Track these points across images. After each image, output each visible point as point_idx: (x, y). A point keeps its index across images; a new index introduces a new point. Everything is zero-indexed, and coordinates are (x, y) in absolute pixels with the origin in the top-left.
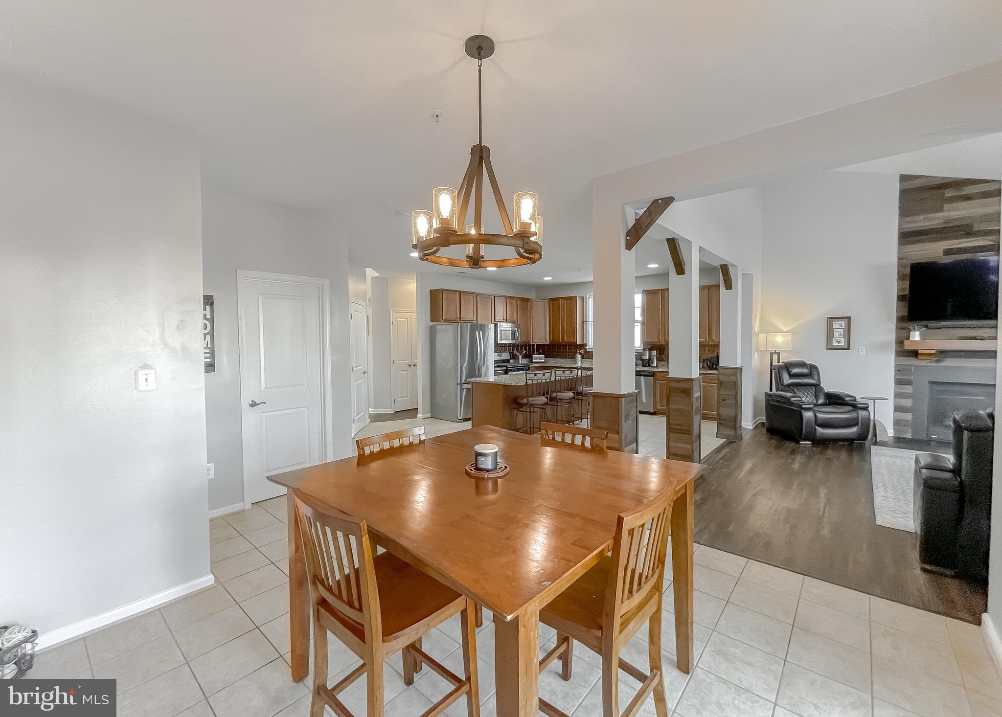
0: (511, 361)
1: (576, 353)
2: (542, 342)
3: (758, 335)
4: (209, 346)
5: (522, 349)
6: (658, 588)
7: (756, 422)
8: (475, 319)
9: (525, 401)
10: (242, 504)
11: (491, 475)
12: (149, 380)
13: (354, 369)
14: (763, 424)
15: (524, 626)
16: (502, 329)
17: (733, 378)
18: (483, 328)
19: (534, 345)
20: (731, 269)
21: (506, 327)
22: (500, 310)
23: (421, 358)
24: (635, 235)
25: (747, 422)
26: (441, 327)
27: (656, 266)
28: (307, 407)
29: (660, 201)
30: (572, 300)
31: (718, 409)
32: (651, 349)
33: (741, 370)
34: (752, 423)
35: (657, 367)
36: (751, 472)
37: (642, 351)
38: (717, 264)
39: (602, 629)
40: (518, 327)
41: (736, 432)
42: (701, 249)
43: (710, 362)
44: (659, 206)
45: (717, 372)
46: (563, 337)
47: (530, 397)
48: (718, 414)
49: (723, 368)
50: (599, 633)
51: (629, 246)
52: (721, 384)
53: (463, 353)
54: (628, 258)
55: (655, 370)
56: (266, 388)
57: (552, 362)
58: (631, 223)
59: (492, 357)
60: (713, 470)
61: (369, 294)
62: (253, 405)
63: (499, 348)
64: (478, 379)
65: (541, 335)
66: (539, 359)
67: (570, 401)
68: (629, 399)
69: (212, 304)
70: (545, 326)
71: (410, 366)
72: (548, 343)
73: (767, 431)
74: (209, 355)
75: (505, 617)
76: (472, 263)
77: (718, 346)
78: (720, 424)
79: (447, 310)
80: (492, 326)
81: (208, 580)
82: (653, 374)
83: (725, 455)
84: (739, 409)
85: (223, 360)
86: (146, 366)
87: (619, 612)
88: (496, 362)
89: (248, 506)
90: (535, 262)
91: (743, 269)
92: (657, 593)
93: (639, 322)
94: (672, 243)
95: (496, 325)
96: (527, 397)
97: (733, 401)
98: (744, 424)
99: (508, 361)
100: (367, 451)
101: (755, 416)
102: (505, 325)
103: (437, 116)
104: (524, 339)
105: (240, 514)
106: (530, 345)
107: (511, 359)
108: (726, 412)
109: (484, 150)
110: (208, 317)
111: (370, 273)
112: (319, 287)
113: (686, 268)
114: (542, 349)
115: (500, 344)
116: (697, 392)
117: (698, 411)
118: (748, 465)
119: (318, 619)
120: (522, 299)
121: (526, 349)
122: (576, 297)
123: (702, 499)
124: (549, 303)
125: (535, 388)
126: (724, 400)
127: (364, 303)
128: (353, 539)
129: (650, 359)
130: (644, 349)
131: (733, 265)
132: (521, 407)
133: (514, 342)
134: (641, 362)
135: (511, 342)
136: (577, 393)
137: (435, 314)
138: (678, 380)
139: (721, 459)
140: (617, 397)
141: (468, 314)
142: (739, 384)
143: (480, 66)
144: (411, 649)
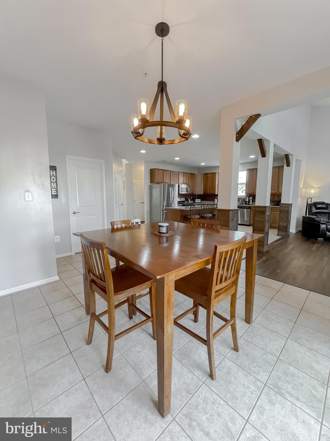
0: (186, 202)
1: (215, 198)
2: (200, 193)
3: (301, 189)
4: (56, 187)
5: (190, 196)
6: (235, 283)
7: (297, 230)
8: (170, 182)
9: (189, 217)
10: (71, 253)
11: (165, 235)
12: (29, 197)
13: (118, 202)
14: (300, 231)
15: (167, 284)
16: (181, 187)
17: (287, 209)
18: (173, 186)
19: (196, 195)
20: (290, 157)
21: (184, 186)
22: (181, 179)
23: (146, 200)
24: (240, 134)
25: (293, 230)
26: (155, 185)
27: (254, 157)
28: (97, 215)
29: (253, 116)
30: (214, 174)
31: (279, 223)
32: (249, 196)
33: (291, 205)
34: (295, 230)
35: (252, 204)
36: (292, 249)
37: (245, 197)
38: (283, 154)
39: (207, 296)
40: (189, 186)
41: (286, 234)
42: (275, 145)
43: (277, 202)
44: (253, 119)
45: (279, 207)
46: (209, 191)
47: (192, 215)
48: (279, 225)
49: (283, 204)
50: (205, 298)
51: (238, 140)
52: (281, 211)
53: (164, 198)
54: (237, 146)
55: (251, 206)
56: (79, 206)
57: (204, 202)
58: (239, 128)
59: (177, 199)
60: (273, 248)
61: (124, 171)
62: (74, 213)
63: (180, 195)
64: (170, 208)
65: (200, 191)
66: (198, 201)
67: (210, 218)
68: (234, 212)
69: (56, 170)
70: (201, 186)
71: (142, 203)
72: (202, 194)
73: (302, 234)
74: (56, 191)
75: (157, 277)
76: (159, 142)
77: (281, 195)
78: (280, 230)
79: (157, 178)
80: (177, 185)
81: (57, 278)
82: (250, 208)
83: (280, 243)
84: (289, 223)
85: (61, 194)
86: (28, 191)
87: (215, 289)
88: (178, 202)
89: (73, 254)
90: (188, 139)
91: (296, 157)
92: (235, 286)
93: (245, 184)
94: (260, 142)
95: (179, 185)
96: (190, 215)
97: (286, 219)
98: (290, 231)
99: (184, 202)
100: (115, 227)
101: (297, 227)
102: (183, 185)
103: (146, 74)
104: (192, 192)
105: (71, 256)
106: (194, 195)
107: (185, 201)
108: (282, 224)
109: (164, 84)
110: (55, 175)
111: (124, 161)
112: (100, 164)
113: (267, 154)
114: (200, 197)
115: (181, 194)
116: (268, 213)
117: (268, 221)
118: (291, 247)
119: (91, 287)
120: (191, 174)
121: (192, 197)
122: (216, 173)
123: (266, 259)
124: (204, 176)
125: (194, 212)
126: (282, 219)
127: (121, 175)
128: (100, 251)
129: (249, 201)
130: (246, 197)
131: (292, 155)
132: (188, 220)
133: (187, 193)
134: (244, 202)
135: (186, 193)
136: (213, 215)
137: (152, 180)
138: (259, 207)
139: (278, 244)
140: (228, 211)
141: (167, 180)
142: (290, 211)
143: (162, 40)
144: (131, 305)
